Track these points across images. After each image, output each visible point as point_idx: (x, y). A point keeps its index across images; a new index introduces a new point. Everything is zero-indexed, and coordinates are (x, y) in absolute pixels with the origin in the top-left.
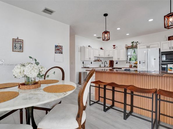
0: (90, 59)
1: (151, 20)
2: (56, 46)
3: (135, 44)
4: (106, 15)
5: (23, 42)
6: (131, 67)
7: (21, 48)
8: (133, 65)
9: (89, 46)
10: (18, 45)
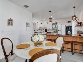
0: (38, 28)
1: (64, 15)
2: (27, 23)
3: (56, 23)
4: (50, 11)
5: (13, 21)
6: (54, 32)
7: (12, 24)
8: (55, 31)
9: (37, 23)
10: (11, 22)
